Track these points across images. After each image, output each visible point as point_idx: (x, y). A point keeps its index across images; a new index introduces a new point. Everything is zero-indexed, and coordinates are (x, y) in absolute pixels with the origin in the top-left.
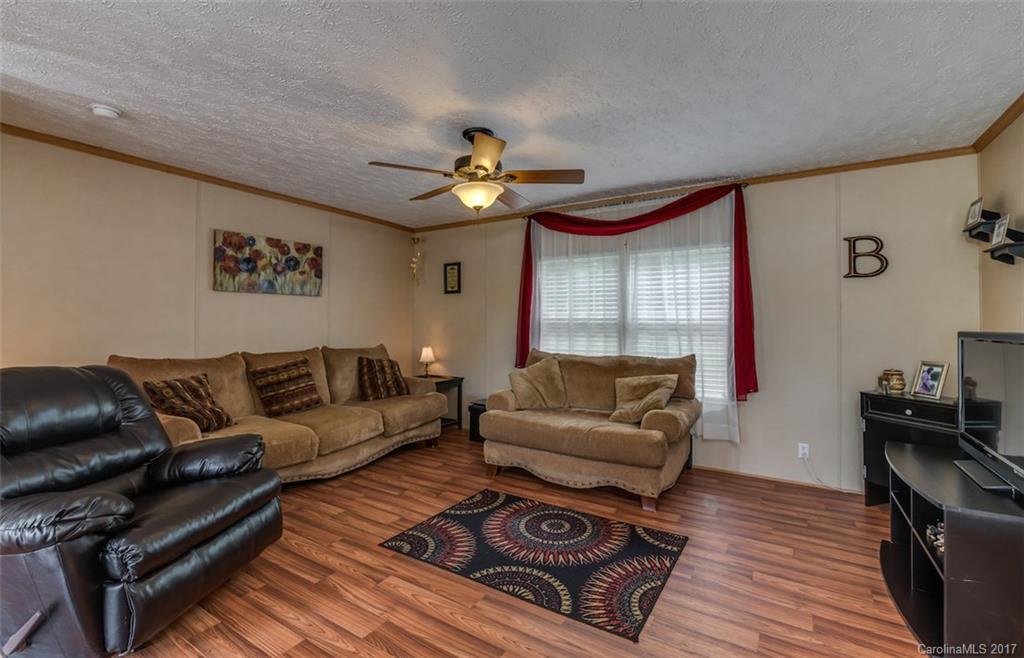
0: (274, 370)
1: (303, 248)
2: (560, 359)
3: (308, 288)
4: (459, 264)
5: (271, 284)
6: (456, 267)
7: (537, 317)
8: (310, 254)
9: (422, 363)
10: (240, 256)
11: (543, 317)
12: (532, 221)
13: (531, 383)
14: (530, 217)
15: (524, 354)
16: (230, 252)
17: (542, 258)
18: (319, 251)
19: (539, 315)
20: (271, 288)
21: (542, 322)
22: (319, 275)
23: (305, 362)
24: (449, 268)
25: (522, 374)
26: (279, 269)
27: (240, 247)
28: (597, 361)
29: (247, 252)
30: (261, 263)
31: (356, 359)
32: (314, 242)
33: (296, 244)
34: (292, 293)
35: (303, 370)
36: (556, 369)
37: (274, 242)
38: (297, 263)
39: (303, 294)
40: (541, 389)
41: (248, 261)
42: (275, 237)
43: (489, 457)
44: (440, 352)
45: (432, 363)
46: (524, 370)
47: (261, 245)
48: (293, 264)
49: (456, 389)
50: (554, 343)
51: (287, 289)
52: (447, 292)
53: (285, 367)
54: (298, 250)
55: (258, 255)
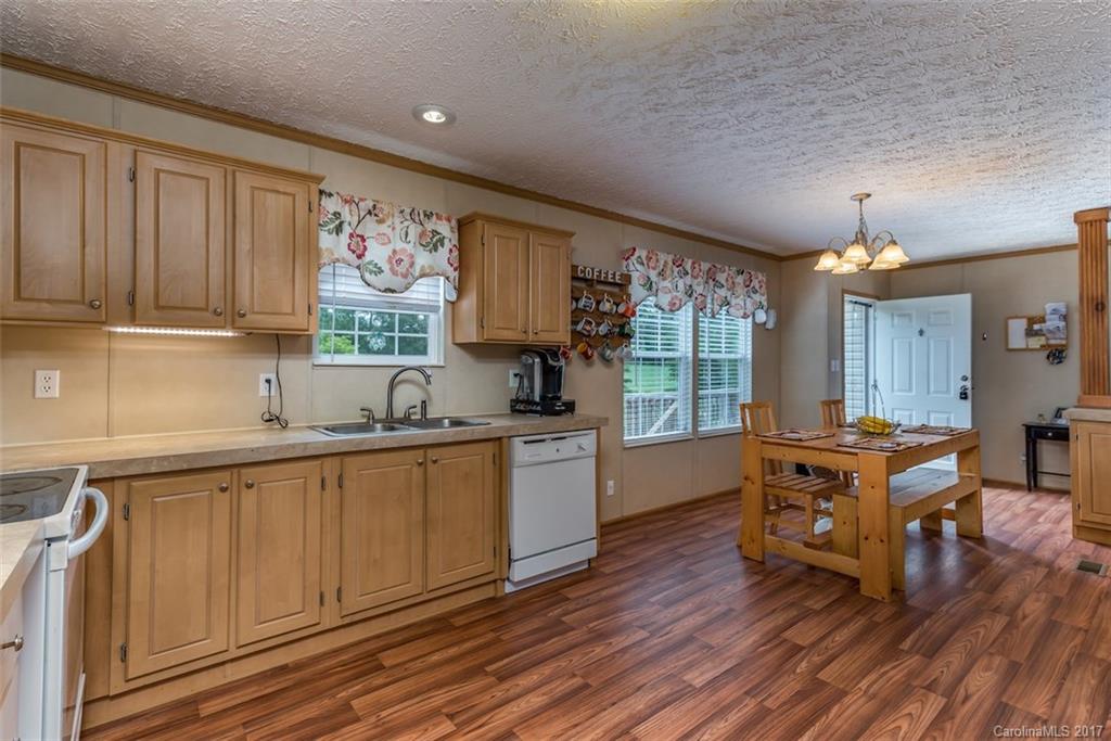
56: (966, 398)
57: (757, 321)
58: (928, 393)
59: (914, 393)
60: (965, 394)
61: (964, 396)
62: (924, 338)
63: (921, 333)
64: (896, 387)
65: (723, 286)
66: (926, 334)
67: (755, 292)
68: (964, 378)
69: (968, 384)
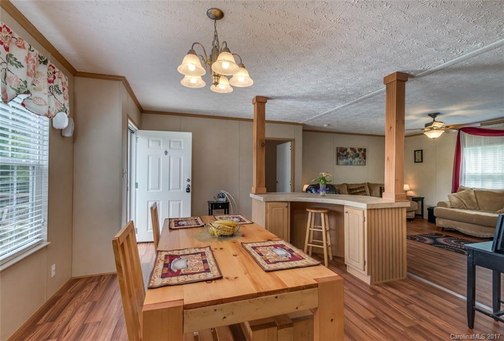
0: (356, 189)
1: (360, 150)
2: (475, 190)
3: (361, 163)
4: (422, 151)
5: (351, 162)
6: (420, 152)
7: (463, 172)
8: (362, 152)
9: (404, 191)
10: (343, 154)
11: (466, 172)
12: (461, 131)
13: (459, 199)
14: (459, 130)
15: (456, 188)
16: (341, 153)
17: (466, 147)
18: (365, 150)
19: (465, 171)
20: (351, 164)
21: (466, 174)
22: (365, 159)
23: (364, 187)
24: (416, 152)
25: (454, 195)
26: (354, 157)
27: (343, 152)
28: (496, 191)
29: (345, 153)
30: (349, 156)
31: (379, 187)
32: (364, 147)
33: (358, 149)
34: (357, 165)
35: (363, 190)
36: (473, 193)
37: (352, 149)
38: (359, 155)
39: (360, 165)
40: (464, 201)
41: (345, 155)
42: (353, 147)
43: (438, 224)
44: (413, 186)
45: (408, 190)
46: (456, 194)
47: (349, 150)
48: (358, 156)
49: (421, 202)
50: (473, 184)
51: (356, 164)
52: (415, 162)
53: (359, 188)
54: (359, 151)
55: (348, 153)
56: (189, 192)
57: (55, 125)
58: (169, 190)
59: (161, 190)
60: (189, 189)
61: (188, 190)
62: (167, 156)
63: (166, 153)
64: (150, 188)
65: (22, 66)
66: (169, 154)
67: (59, 93)
68: (188, 180)
69: (190, 183)
